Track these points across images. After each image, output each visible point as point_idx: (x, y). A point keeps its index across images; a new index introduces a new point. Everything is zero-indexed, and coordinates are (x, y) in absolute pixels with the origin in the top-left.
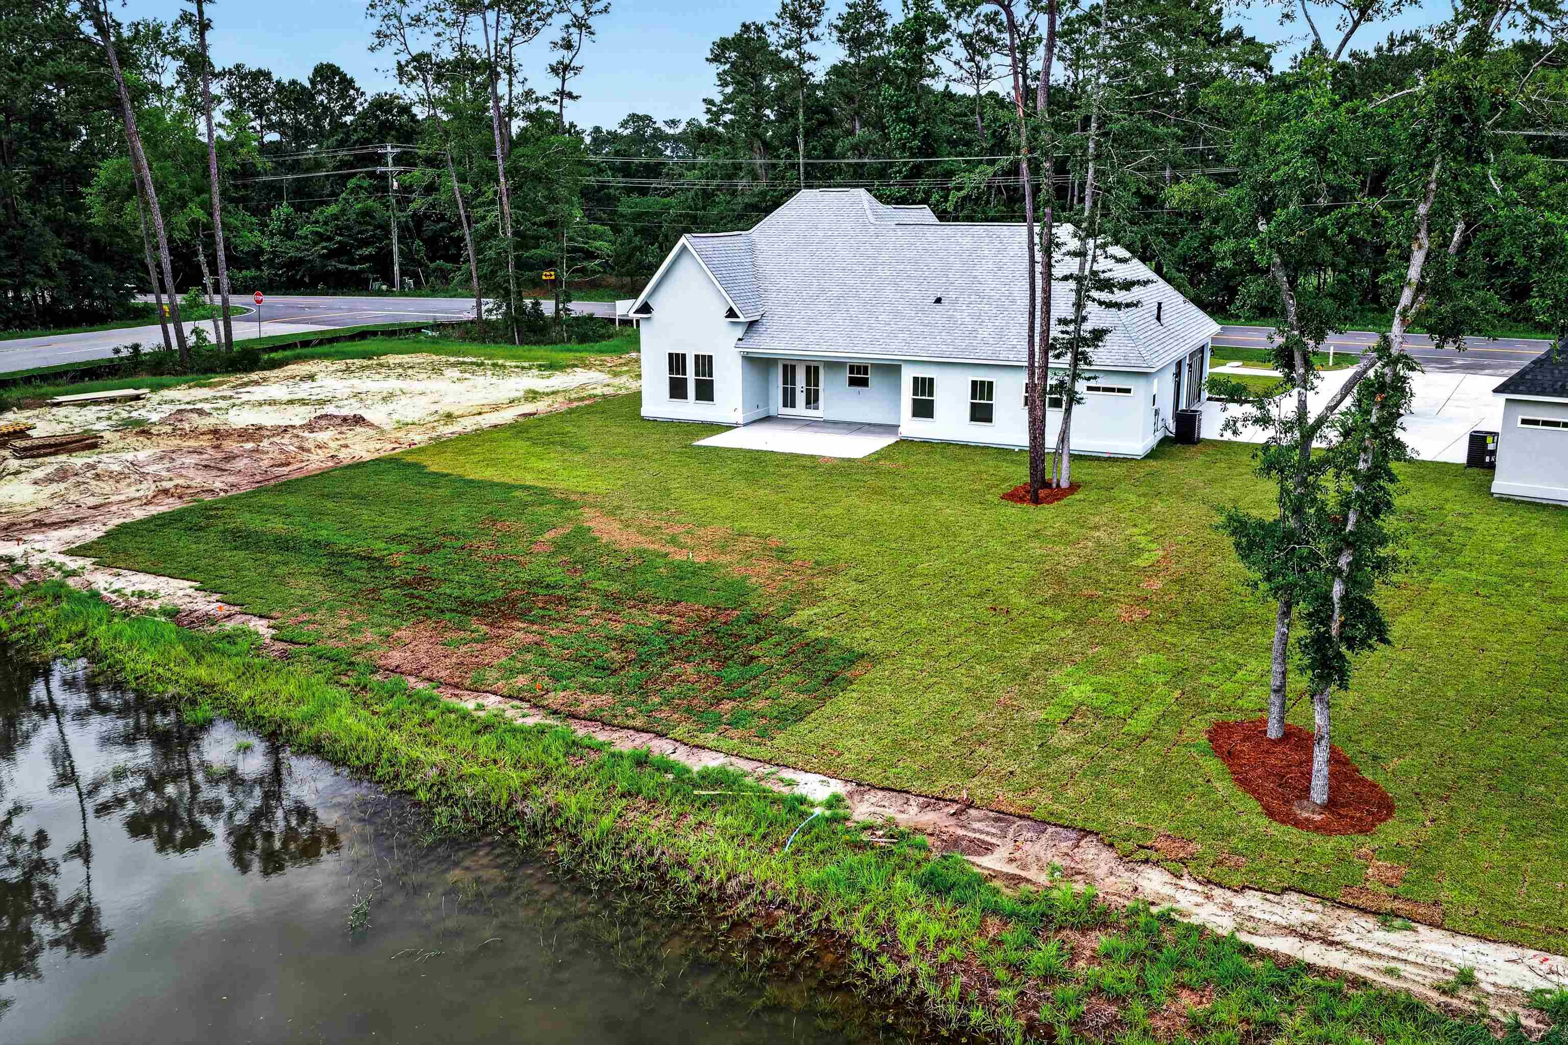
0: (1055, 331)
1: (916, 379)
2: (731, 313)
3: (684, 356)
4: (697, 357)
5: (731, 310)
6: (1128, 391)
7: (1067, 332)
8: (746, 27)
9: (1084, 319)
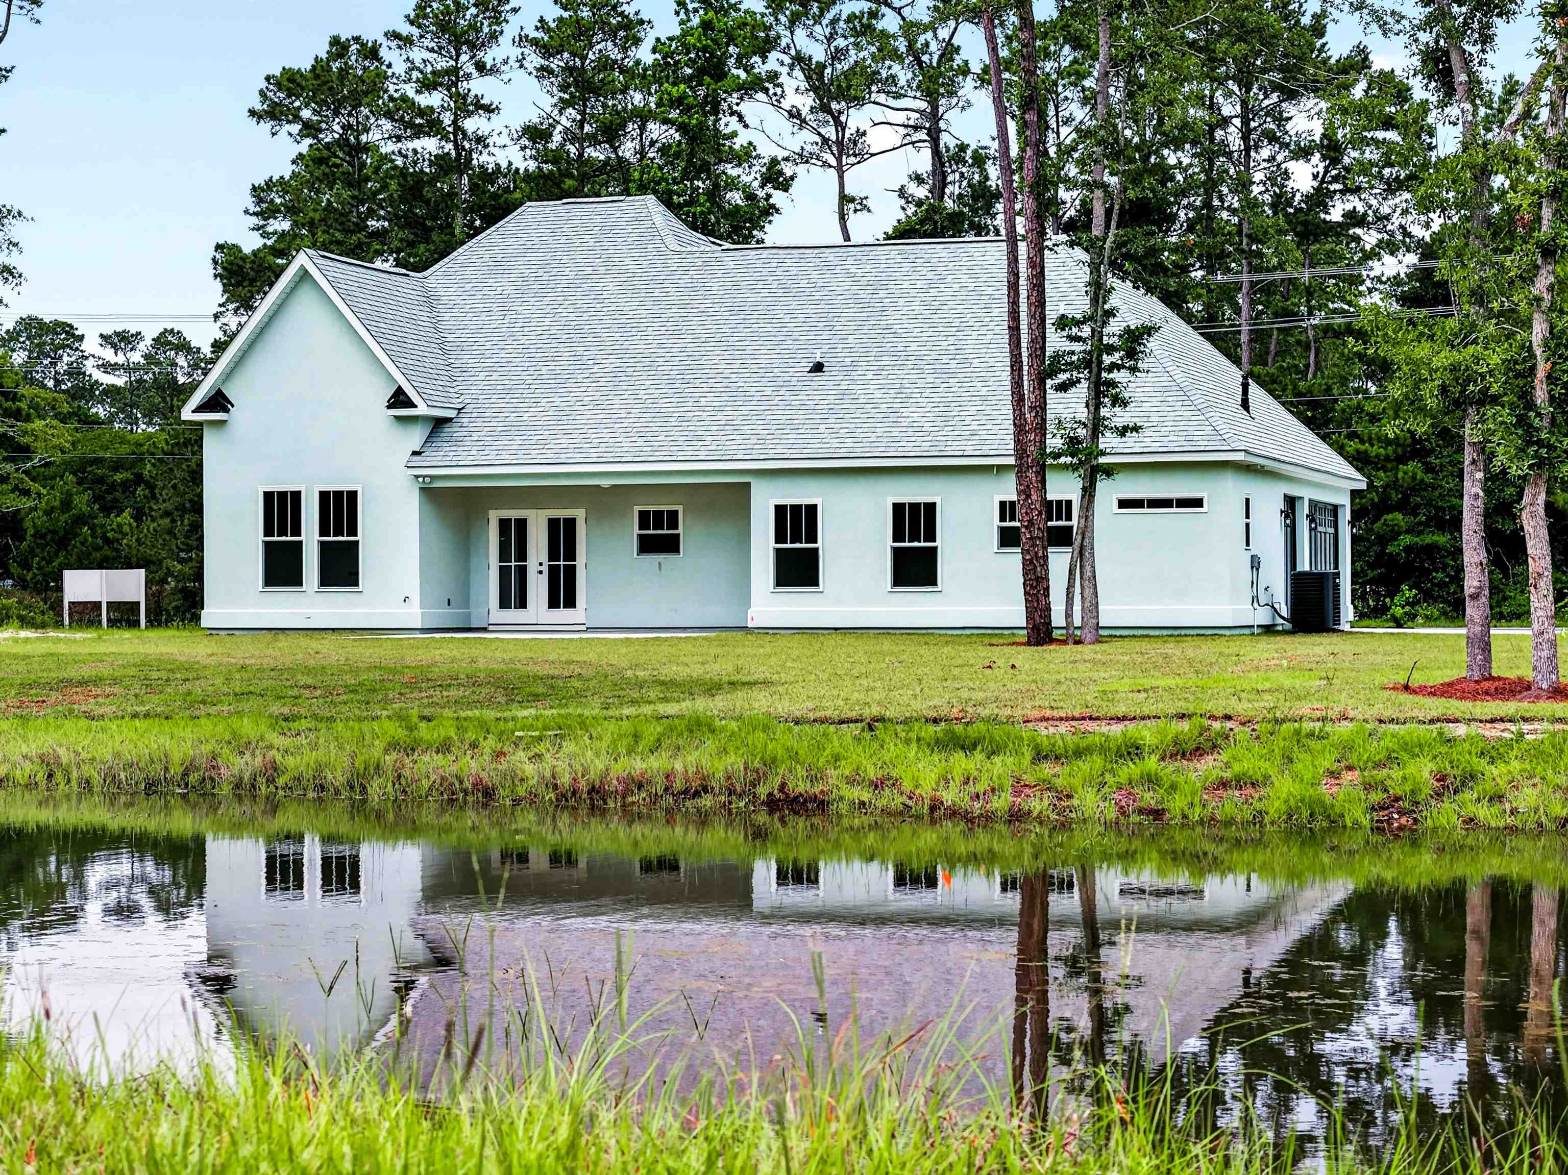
0: (1056, 342)
1: (780, 510)
2: (399, 399)
3: (296, 495)
4: (324, 496)
5: (399, 391)
6: (1197, 503)
7: (1077, 339)
8: (339, 47)
9: (1110, 314)
